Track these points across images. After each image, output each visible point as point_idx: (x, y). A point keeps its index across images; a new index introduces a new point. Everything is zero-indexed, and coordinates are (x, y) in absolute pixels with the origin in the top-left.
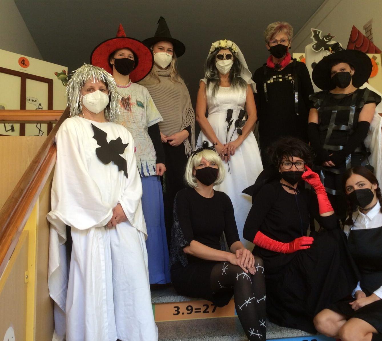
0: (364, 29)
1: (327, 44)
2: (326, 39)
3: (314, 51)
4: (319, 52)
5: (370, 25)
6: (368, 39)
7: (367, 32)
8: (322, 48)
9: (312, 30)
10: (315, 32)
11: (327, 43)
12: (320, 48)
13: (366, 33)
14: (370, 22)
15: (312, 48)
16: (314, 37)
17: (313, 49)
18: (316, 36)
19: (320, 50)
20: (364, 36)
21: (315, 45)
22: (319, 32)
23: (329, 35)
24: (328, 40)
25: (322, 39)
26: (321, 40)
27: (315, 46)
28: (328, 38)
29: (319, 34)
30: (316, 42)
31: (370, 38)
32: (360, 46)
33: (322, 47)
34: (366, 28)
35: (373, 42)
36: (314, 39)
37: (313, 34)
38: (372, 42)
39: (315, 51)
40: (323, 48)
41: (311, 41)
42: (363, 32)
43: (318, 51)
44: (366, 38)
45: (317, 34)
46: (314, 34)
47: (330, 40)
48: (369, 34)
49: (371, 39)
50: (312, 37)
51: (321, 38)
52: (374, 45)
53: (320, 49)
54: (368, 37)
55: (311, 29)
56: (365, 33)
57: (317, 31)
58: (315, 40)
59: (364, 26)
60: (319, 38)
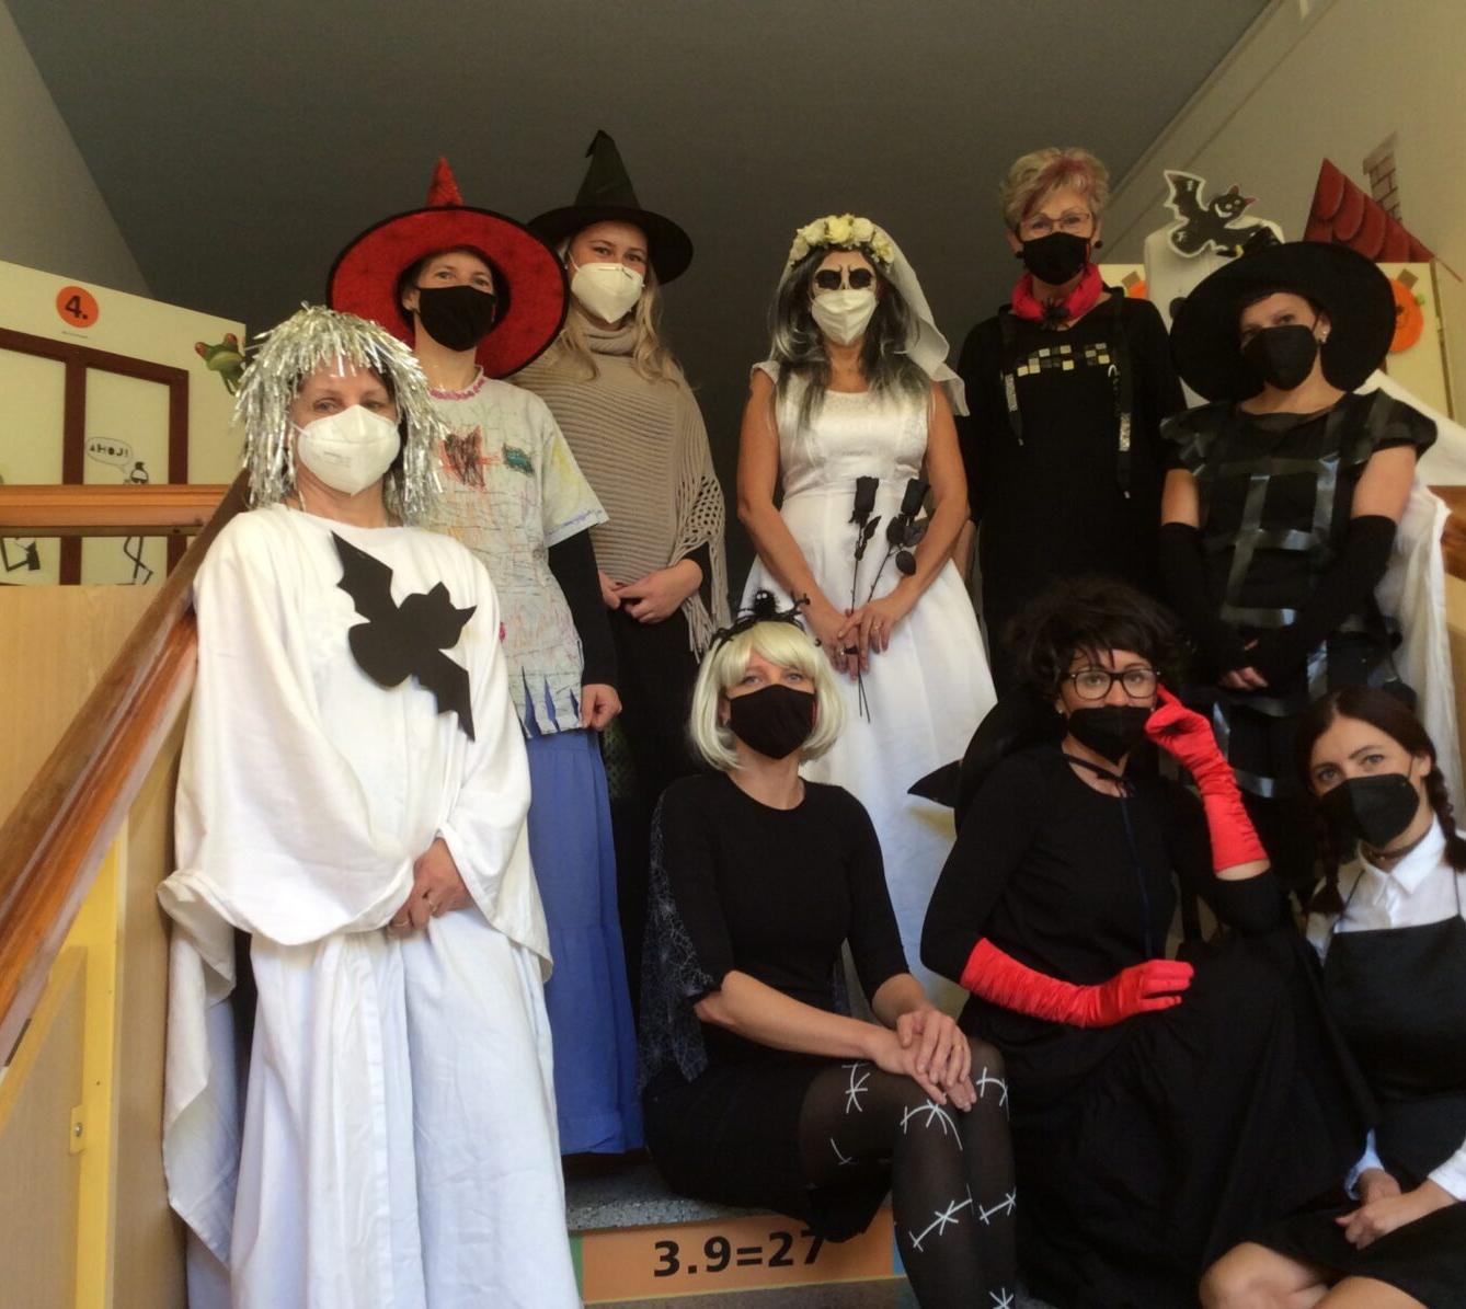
0: (1365, 173)
1: (1228, 230)
2: (1224, 210)
3: (1177, 255)
4: (1198, 257)
5: (1388, 158)
6: (1382, 207)
7: (1380, 181)
8: (1206, 244)
9: (1170, 176)
10: (1181, 183)
11: (1228, 226)
12: (1202, 242)
13: (1373, 187)
14: (1390, 142)
15: (1170, 242)
16: (1176, 201)
17: (1176, 250)
18: (1186, 199)
19: (1203, 248)
20: (1366, 198)
21: (1180, 230)
22: (1196, 184)
23: (1233, 196)
24: (1230, 214)
25: (1206, 209)
26: (1203, 212)
27: (1181, 236)
28: (1229, 206)
29: (1194, 193)
30: (1185, 220)
31: (1388, 204)
32: (1352, 235)
33: (1207, 240)
34: (1371, 169)
35: (1400, 219)
36: (1176, 208)
37: (1173, 192)
38: (1397, 217)
40: (1212, 242)
41: (1168, 217)
42: (1363, 184)
43: (1195, 255)
44: (1374, 205)
45: (1190, 188)
46: (1177, 192)
47: (1236, 214)
48: (1383, 189)
49: (1393, 208)
50: (1169, 204)
51: (1205, 204)
52: (1405, 231)
53: (1198, 248)
54: (1382, 200)
55: (1166, 173)
56: (1369, 188)
57: (1189, 179)
58: (1181, 213)
59: (1365, 162)
60: (1198, 205)
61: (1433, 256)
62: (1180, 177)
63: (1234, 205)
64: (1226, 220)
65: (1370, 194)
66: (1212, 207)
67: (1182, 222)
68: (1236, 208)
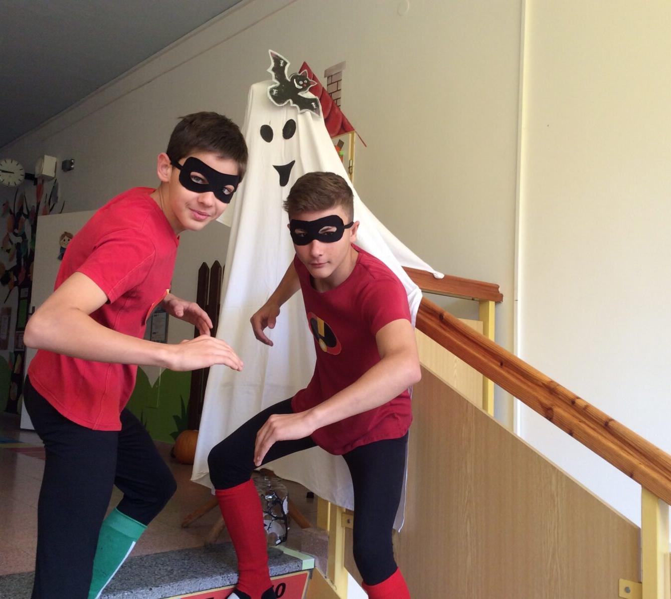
0: (325, 77)
1: (299, 96)
2: (298, 84)
3: (272, 102)
4: (282, 107)
5: (339, 73)
6: (331, 96)
7: (332, 83)
8: (288, 101)
9: (272, 53)
10: (277, 60)
11: (300, 94)
12: (286, 100)
13: (328, 85)
14: (341, 66)
15: (269, 93)
16: (274, 70)
17: (270, 98)
18: (279, 70)
19: (286, 103)
20: (323, 88)
21: (275, 88)
22: (285, 63)
23: (304, 77)
24: (301, 87)
25: (289, 80)
26: (287, 81)
27: (275, 92)
28: (301, 83)
29: (284, 68)
30: (278, 84)
31: (334, 96)
33: (288, 99)
34: (328, 76)
35: (340, 106)
36: (273, 74)
37: (273, 64)
38: (338, 104)
39: (273, 104)
40: (291, 101)
42: (323, 82)
43: (281, 105)
44: (327, 94)
45: (282, 65)
46: (275, 64)
47: (304, 89)
48: (333, 88)
49: (337, 99)
50: (270, 70)
51: (288, 77)
52: (341, 112)
53: (283, 102)
54: (331, 93)
55: (270, 51)
56: (326, 84)
57: (283, 60)
58: (276, 78)
59: (326, 71)
60: (285, 77)
61: (354, 130)
62: (277, 56)
63: (304, 83)
64: (300, 90)
65: (326, 88)
66: (292, 79)
67: (276, 83)
68: (305, 85)
